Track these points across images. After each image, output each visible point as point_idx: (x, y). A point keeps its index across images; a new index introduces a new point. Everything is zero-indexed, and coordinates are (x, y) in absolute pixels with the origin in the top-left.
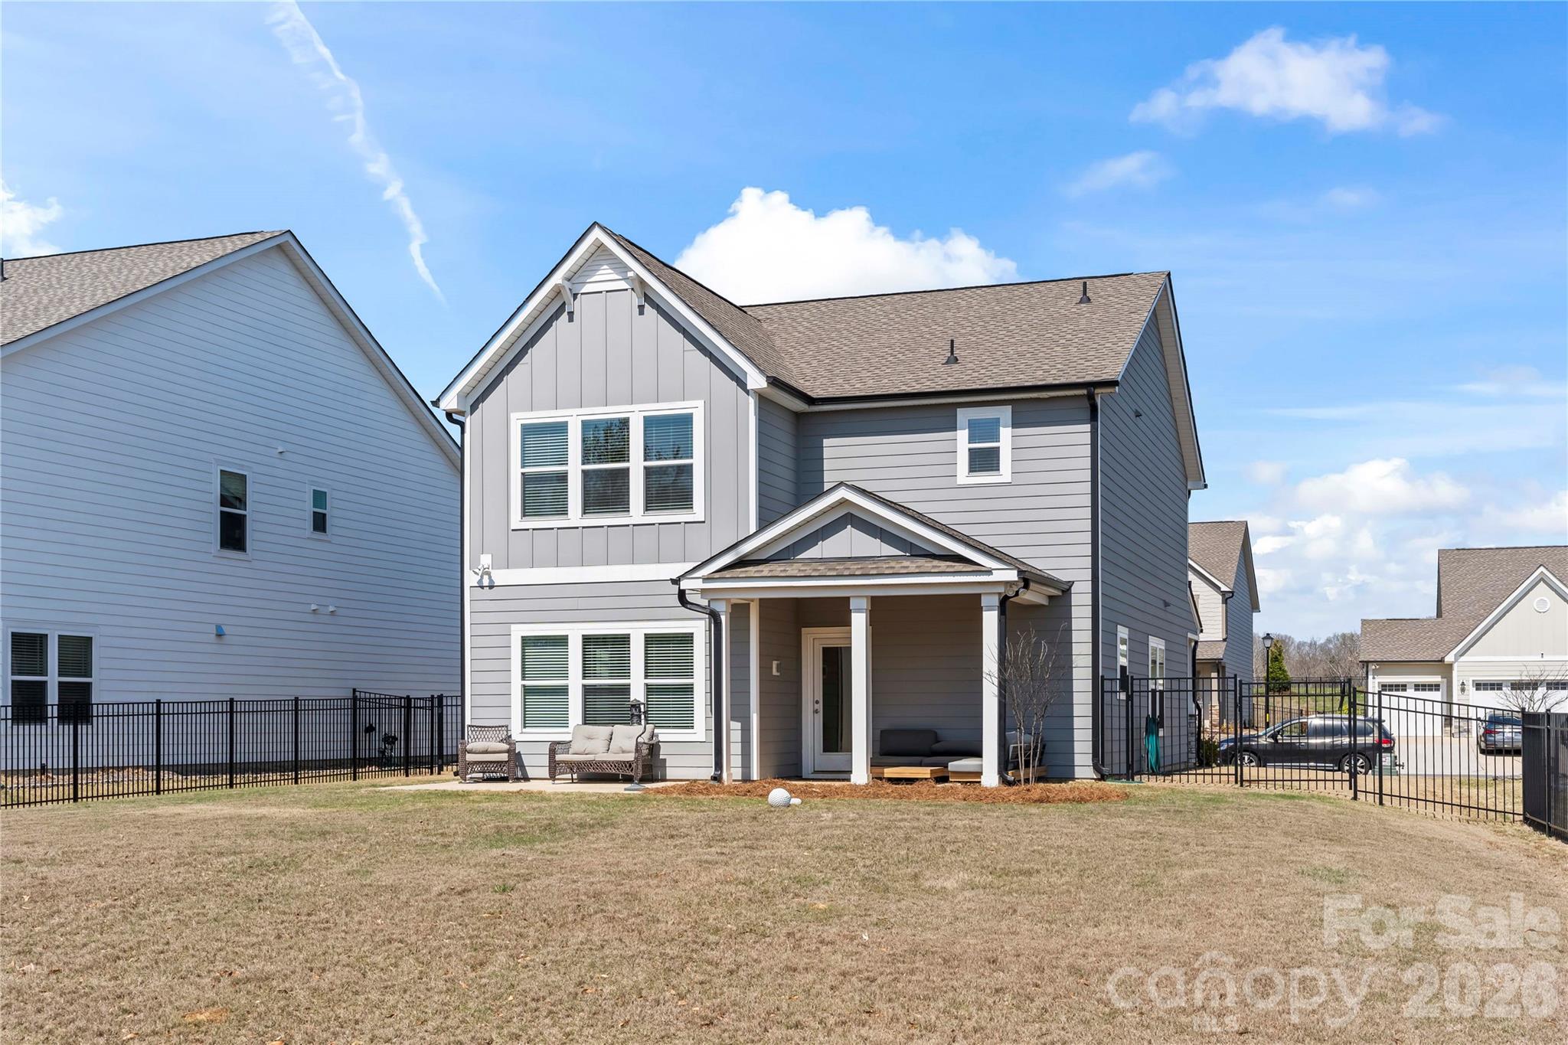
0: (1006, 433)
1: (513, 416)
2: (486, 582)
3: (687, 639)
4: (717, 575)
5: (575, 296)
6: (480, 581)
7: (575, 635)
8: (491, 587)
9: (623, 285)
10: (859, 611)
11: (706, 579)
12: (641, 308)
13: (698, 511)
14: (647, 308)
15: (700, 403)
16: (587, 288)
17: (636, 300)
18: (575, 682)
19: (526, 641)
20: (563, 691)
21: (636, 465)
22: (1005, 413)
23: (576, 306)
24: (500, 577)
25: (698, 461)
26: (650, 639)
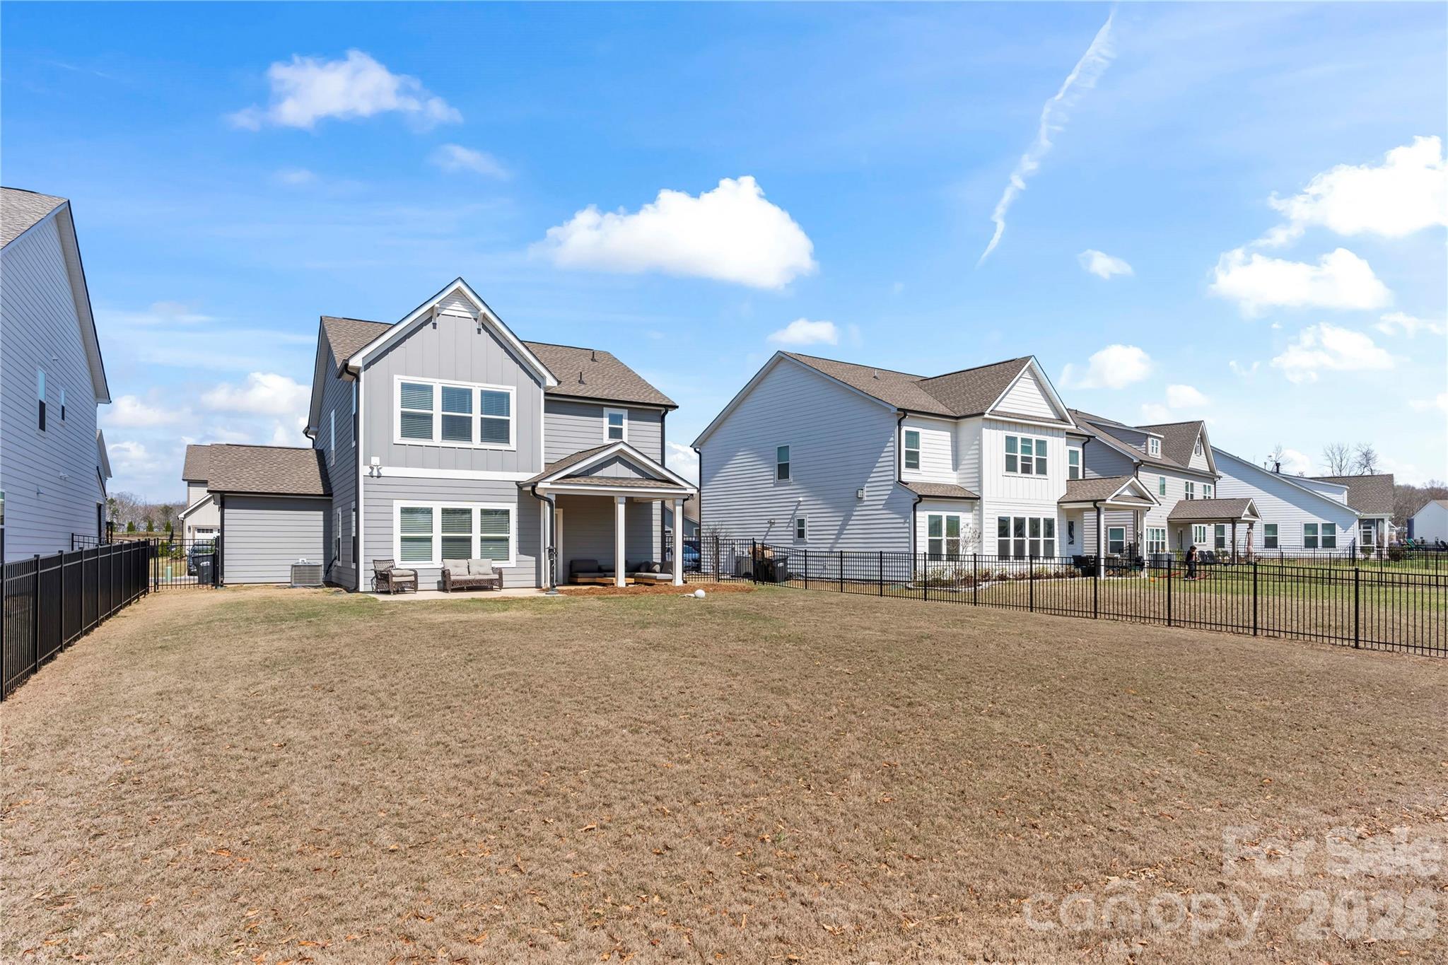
0: (625, 422)
1: (396, 377)
2: (375, 473)
3: (507, 512)
4: (558, 481)
5: (438, 315)
6: (371, 473)
7: (437, 507)
8: (378, 477)
9: (468, 315)
10: (621, 503)
11: (552, 483)
12: (479, 331)
13: (513, 445)
14: (483, 330)
15: (514, 388)
16: (445, 312)
17: (476, 325)
18: (437, 535)
19: (405, 511)
20: (429, 540)
21: (476, 416)
22: (625, 413)
23: (438, 320)
24: (385, 471)
25: (513, 419)
26: (485, 512)
